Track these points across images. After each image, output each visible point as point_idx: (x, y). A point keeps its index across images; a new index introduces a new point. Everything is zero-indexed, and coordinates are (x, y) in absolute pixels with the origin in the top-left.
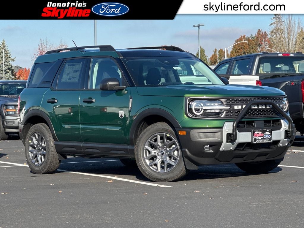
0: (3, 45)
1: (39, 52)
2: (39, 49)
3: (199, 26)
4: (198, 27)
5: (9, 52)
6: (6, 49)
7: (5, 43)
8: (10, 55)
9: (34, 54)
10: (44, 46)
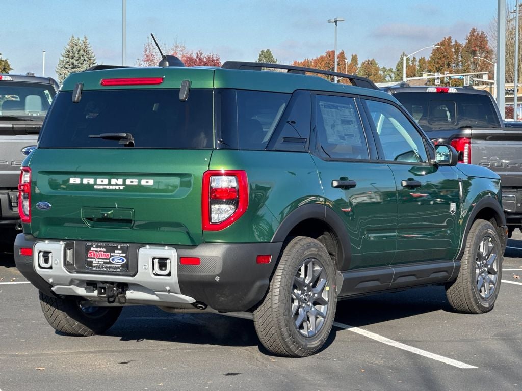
0: (85, 44)
1: (145, 56)
2: (146, 51)
3: (336, 22)
4: (334, 24)
5: (93, 55)
6: (88, 51)
7: (87, 41)
8: (94, 60)
9: (138, 59)
10: (153, 47)
